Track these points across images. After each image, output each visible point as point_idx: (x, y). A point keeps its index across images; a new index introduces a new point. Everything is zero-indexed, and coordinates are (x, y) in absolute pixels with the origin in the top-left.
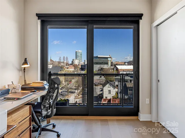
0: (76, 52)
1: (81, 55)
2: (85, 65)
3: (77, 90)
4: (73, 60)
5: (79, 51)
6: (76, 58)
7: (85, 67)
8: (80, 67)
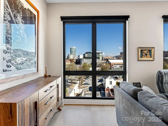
0: (71, 48)
1: (75, 51)
2: (79, 60)
3: (78, 81)
4: (69, 55)
5: (73, 47)
6: (71, 54)
7: (79, 61)
8: (75, 61)
